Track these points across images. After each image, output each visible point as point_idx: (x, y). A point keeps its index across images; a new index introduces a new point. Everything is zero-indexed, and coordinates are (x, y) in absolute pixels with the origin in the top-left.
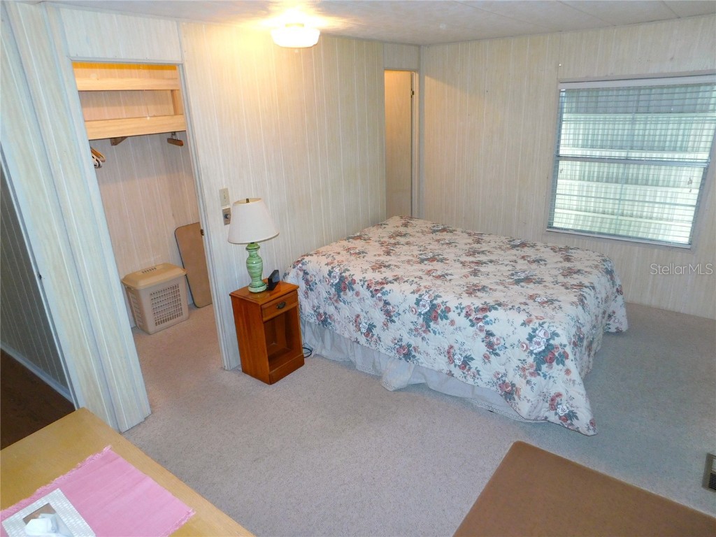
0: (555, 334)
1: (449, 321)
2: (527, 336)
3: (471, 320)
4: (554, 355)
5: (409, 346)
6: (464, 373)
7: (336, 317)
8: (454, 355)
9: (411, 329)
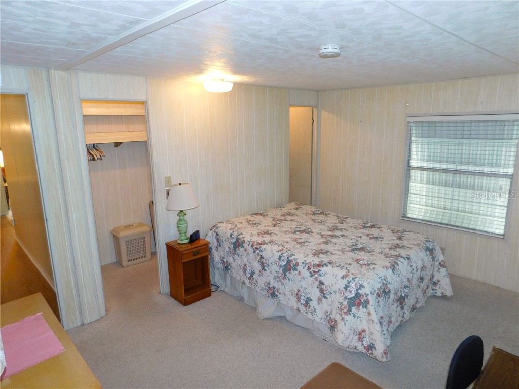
0: (362, 286)
1: (297, 272)
2: (344, 286)
3: (310, 273)
4: (361, 301)
5: (274, 288)
6: (306, 310)
7: (233, 265)
8: (300, 296)
9: (275, 276)
